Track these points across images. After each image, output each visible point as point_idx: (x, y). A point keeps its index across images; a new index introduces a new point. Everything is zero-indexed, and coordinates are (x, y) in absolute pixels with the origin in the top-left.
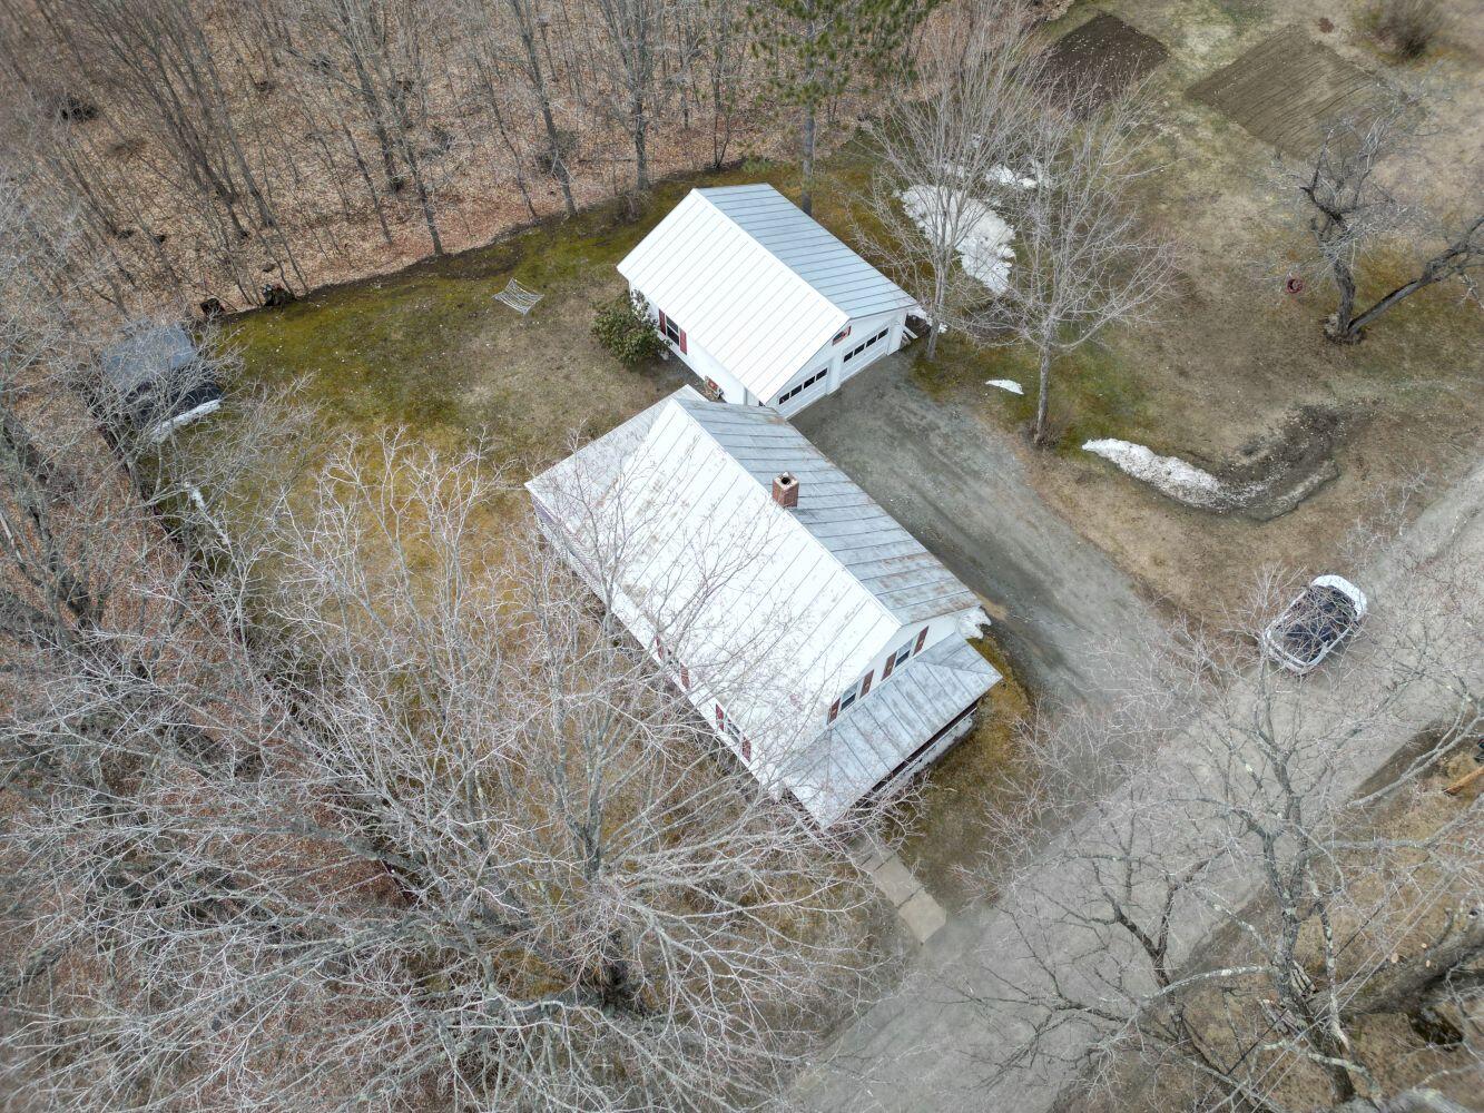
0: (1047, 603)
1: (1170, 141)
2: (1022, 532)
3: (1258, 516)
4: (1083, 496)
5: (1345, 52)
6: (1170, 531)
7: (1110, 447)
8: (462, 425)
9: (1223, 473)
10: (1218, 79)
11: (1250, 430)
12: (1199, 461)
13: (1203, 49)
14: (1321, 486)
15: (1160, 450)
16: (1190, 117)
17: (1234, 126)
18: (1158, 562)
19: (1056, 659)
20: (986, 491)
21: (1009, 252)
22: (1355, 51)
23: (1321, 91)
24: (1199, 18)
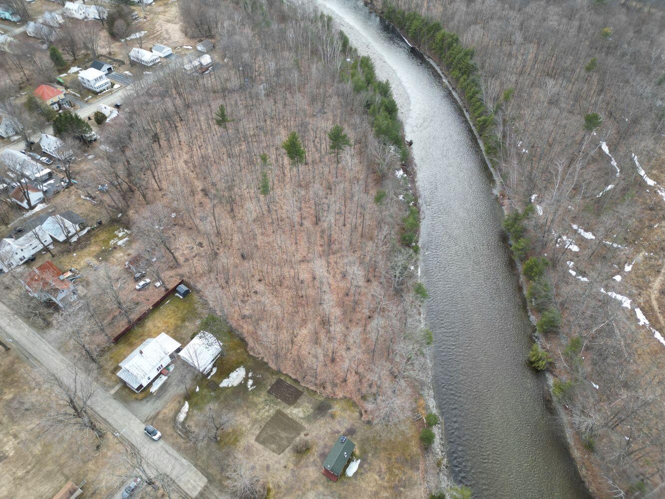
0: (156, 399)
2: (169, 395)
3: (175, 427)
4: (176, 402)
5: (298, 439)
6: (171, 414)
7: (187, 405)
9: (183, 423)
10: (285, 415)
11: (193, 426)
12: (186, 419)
13: (294, 412)
14: (181, 436)
15: (187, 413)
16: (271, 411)
17: (269, 419)
18: (164, 413)
19: (147, 402)
20: (175, 389)
21: (230, 386)
22: (297, 441)
23: (283, 434)
24: (305, 410)
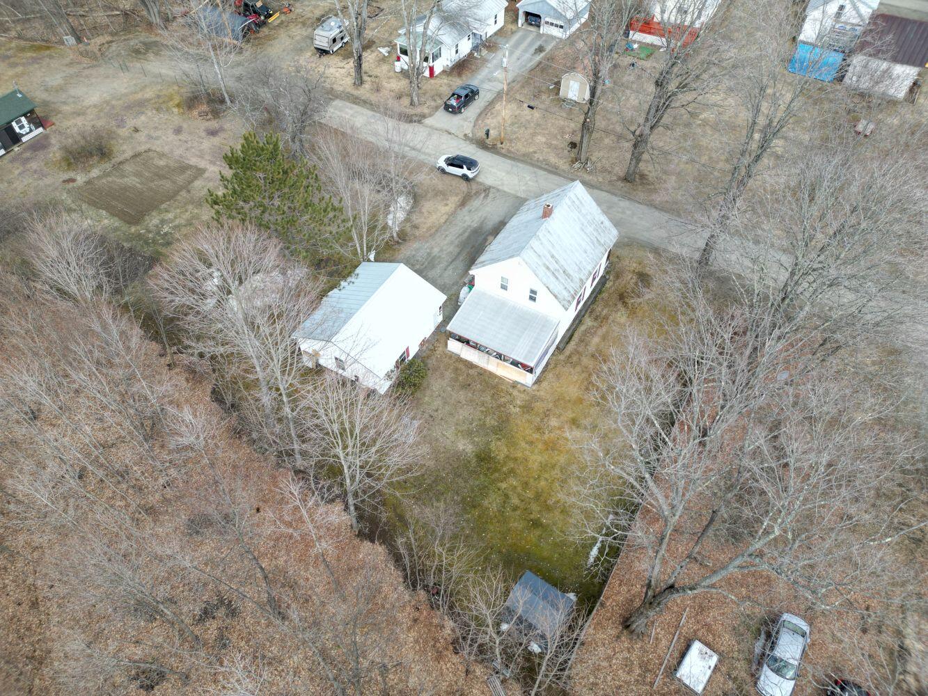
1: (177, 227)
4: (424, 226)
5: (95, 174)
7: (393, 224)
8: (488, 443)
10: (121, 215)
18: (446, 205)
20: (436, 250)
22: (94, 171)
23: (130, 180)
